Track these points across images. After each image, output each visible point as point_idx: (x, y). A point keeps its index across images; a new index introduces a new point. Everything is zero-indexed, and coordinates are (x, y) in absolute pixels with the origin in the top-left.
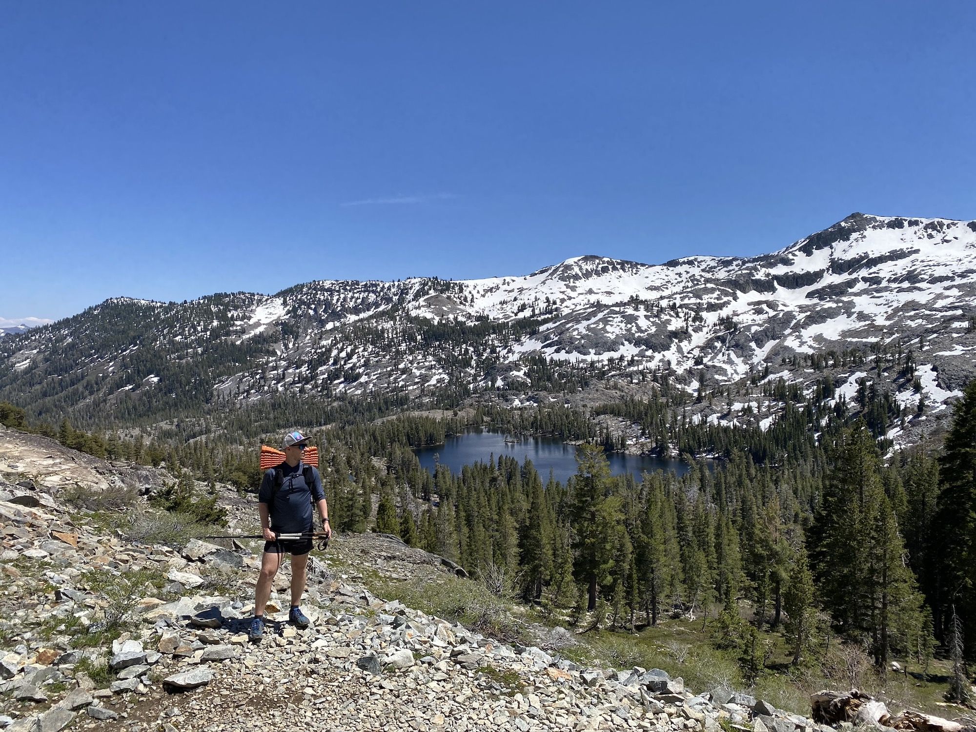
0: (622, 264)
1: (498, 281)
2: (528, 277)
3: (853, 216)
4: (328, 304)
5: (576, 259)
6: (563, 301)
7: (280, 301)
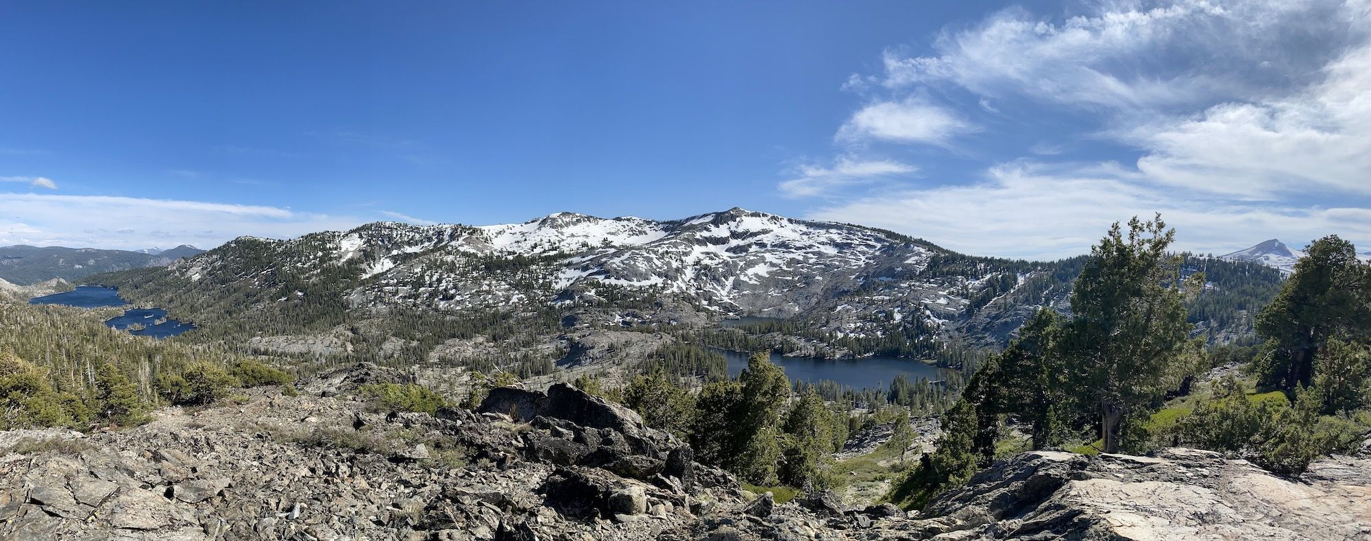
0: (589, 218)
1: (504, 227)
2: (523, 225)
3: (735, 208)
4: (390, 238)
5: (558, 214)
6: (559, 242)
7: (357, 235)
